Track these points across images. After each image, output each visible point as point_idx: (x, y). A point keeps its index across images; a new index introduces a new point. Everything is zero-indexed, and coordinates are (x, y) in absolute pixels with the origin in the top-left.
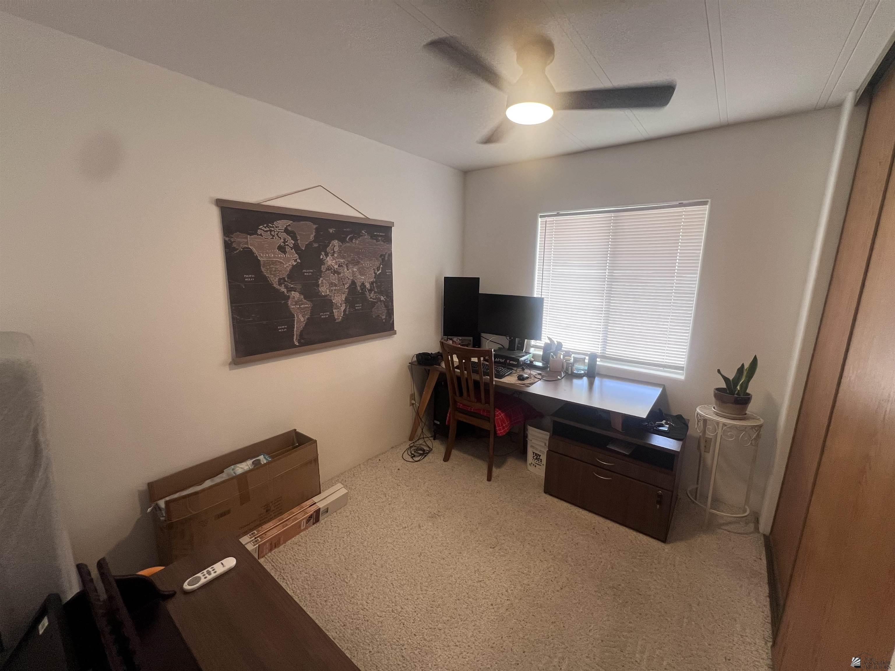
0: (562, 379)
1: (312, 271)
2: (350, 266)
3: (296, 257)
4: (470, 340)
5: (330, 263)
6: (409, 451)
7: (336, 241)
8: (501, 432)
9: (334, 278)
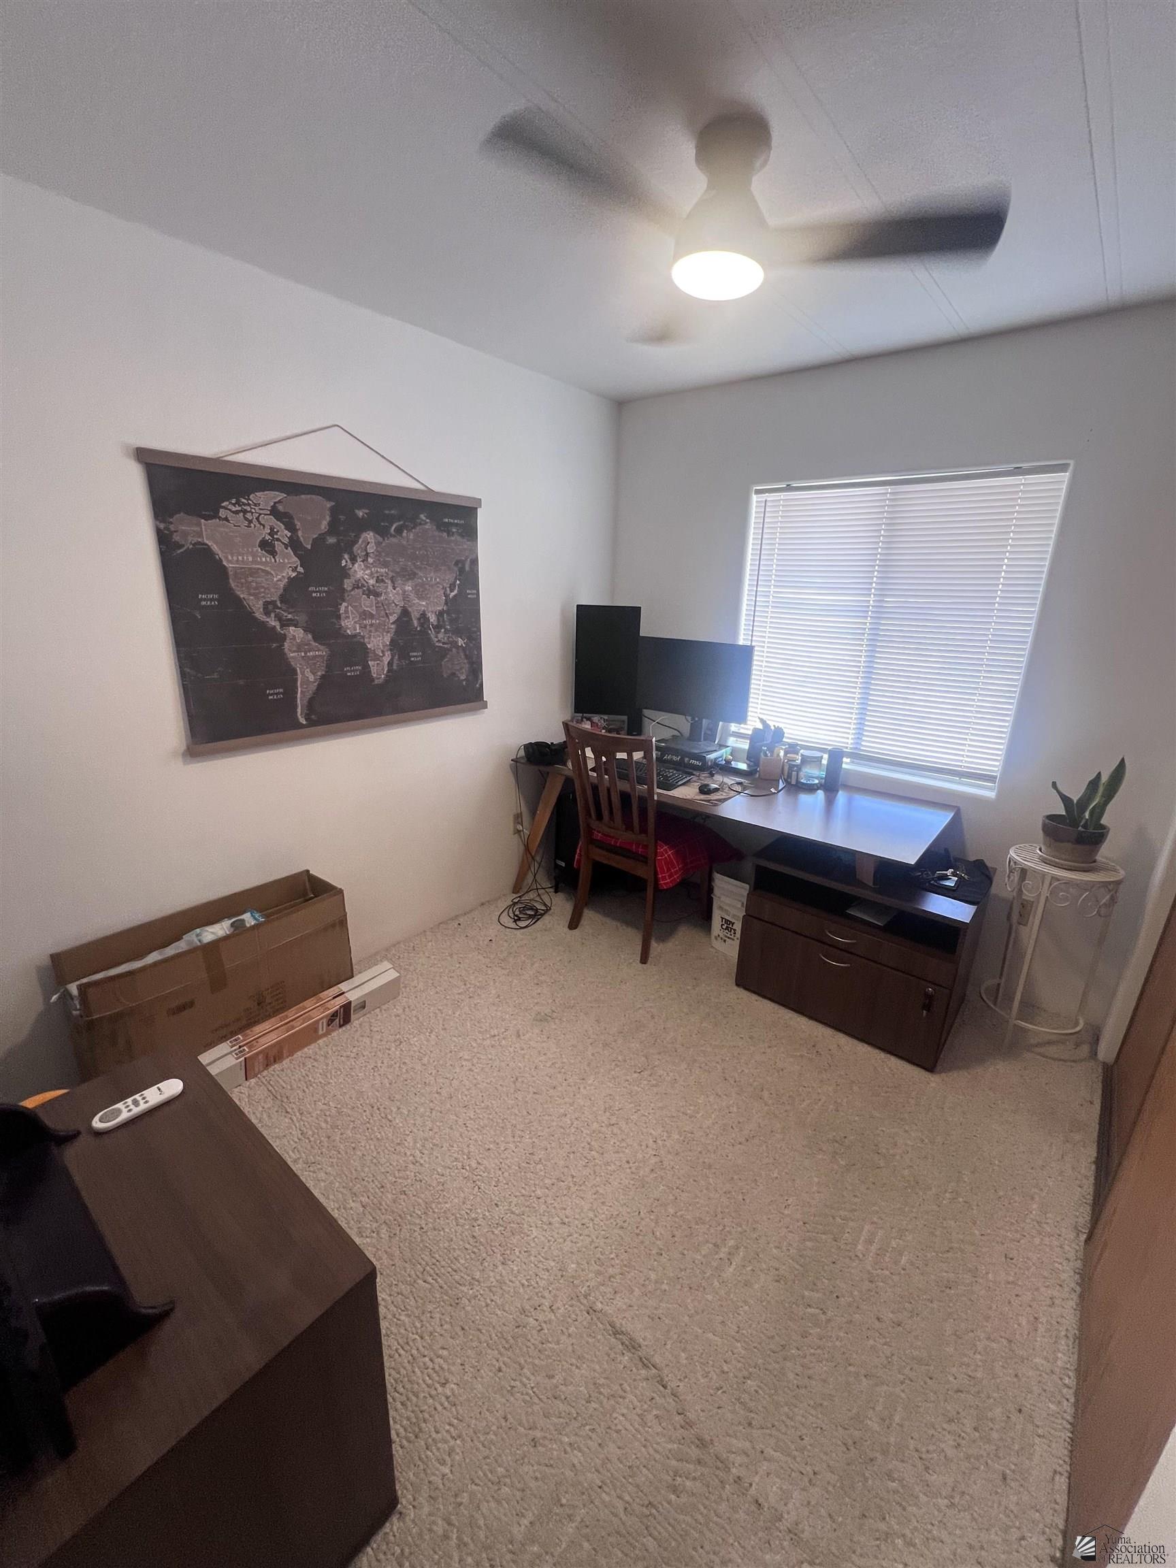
0: (778, 792)
1: (326, 589)
2: (399, 581)
3: (295, 562)
4: (623, 721)
5: (360, 574)
6: (511, 910)
7: (372, 534)
8: (666, 882)
9: (368, 603)
